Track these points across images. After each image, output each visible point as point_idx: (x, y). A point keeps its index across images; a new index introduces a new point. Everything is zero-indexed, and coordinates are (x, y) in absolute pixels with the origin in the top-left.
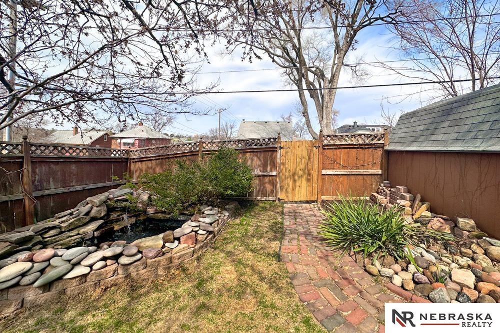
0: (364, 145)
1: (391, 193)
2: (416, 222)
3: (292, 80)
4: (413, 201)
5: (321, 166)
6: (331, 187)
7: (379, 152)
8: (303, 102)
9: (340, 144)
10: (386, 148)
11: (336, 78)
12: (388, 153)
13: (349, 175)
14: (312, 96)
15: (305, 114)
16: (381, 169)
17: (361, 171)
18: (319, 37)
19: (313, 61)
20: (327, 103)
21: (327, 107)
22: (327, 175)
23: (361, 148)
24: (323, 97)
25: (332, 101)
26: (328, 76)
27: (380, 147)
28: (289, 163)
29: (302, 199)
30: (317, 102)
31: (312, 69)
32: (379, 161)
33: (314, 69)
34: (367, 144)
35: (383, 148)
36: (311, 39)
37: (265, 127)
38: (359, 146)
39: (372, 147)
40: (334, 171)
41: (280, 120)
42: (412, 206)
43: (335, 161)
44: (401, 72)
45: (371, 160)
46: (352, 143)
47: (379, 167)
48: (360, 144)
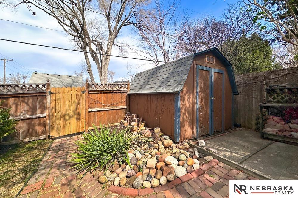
0: (116, 91)
1: (130, 119)
2: (139, 134)
3: (80, 47)
4: (138, 122)
5: (87, 106)
6: (95, 120)
7: (125, 95)
8: (88, 63)
9: (101, 90)
10: (128, 93)
11: (109, 50)
12: (129, 96)
13: (107, 110)
14: (94, 60)
15: (89, 71)
16: (126, 105)
17: (115, 108)
18: (100, 23)
19: (96, 37)
20: (104, 65)
21: (104, 69)
22: (92, 112)
23: (115, 93)
24: (101, 62)
25: (107, 65)
26: (105, 48)
27: (125, 92)
28: (60, 106)
29: (72, 133)
30: (98, 65)
31: (94, 42)
32: (125, 100)
33: (96, 43)
34: (118, 90)
35: (127, 92)
36: (94, 22)
37: (59, 79)
38: (113, 92)
39: (121, 92)
40: (97, 109)
41: (74, 75)
42: (138, 126)
43: (98, 102)
44: (137, 52)
45: (120, 100)
46: (109, 89)
47: (125, 104)
48: (114, 90)
